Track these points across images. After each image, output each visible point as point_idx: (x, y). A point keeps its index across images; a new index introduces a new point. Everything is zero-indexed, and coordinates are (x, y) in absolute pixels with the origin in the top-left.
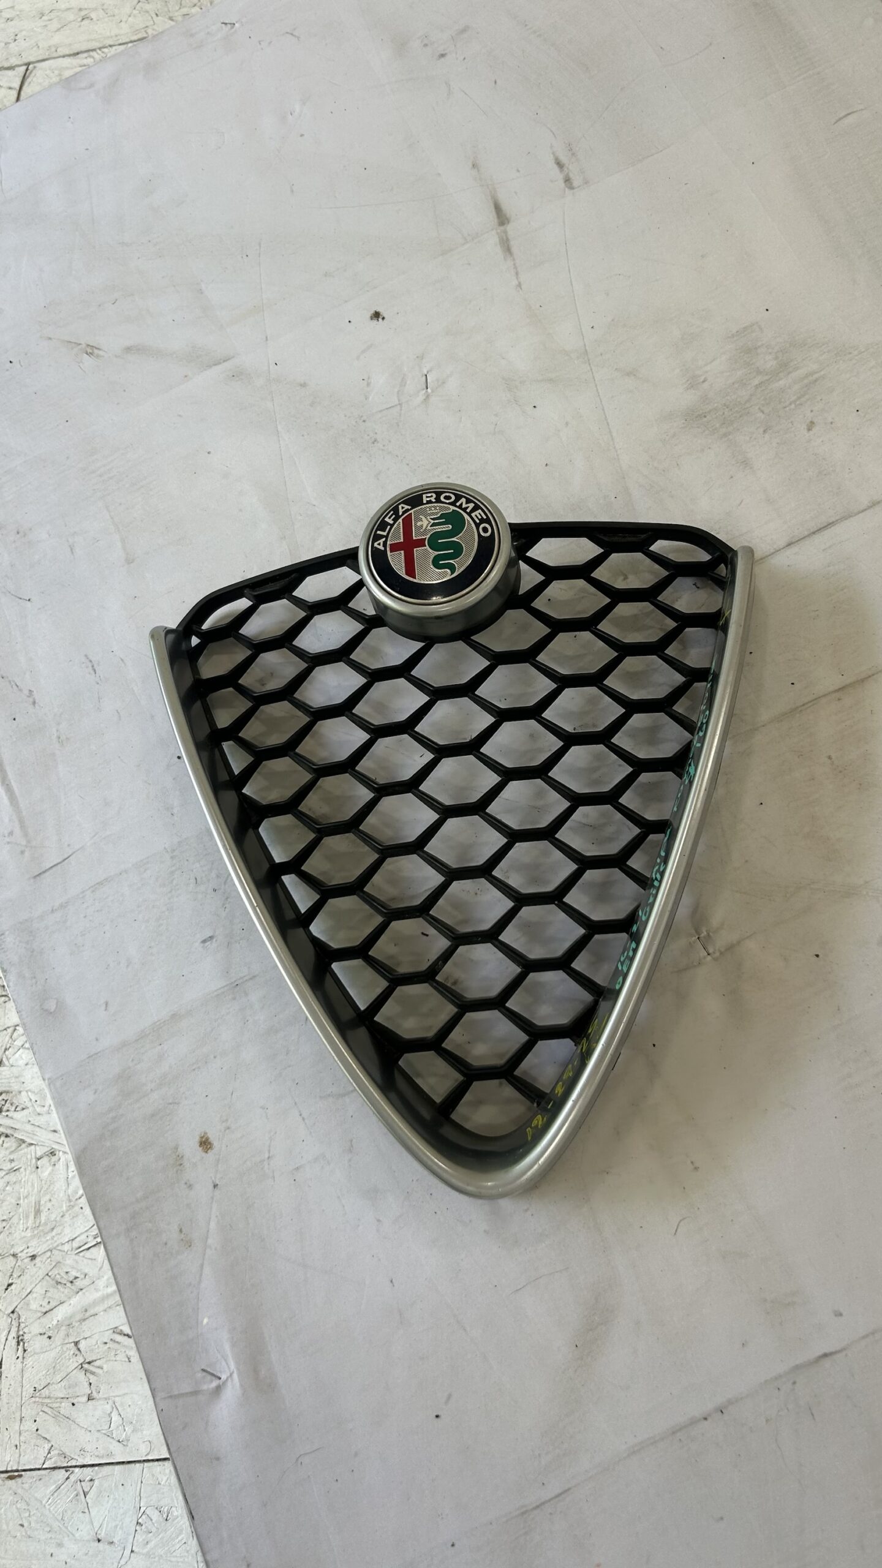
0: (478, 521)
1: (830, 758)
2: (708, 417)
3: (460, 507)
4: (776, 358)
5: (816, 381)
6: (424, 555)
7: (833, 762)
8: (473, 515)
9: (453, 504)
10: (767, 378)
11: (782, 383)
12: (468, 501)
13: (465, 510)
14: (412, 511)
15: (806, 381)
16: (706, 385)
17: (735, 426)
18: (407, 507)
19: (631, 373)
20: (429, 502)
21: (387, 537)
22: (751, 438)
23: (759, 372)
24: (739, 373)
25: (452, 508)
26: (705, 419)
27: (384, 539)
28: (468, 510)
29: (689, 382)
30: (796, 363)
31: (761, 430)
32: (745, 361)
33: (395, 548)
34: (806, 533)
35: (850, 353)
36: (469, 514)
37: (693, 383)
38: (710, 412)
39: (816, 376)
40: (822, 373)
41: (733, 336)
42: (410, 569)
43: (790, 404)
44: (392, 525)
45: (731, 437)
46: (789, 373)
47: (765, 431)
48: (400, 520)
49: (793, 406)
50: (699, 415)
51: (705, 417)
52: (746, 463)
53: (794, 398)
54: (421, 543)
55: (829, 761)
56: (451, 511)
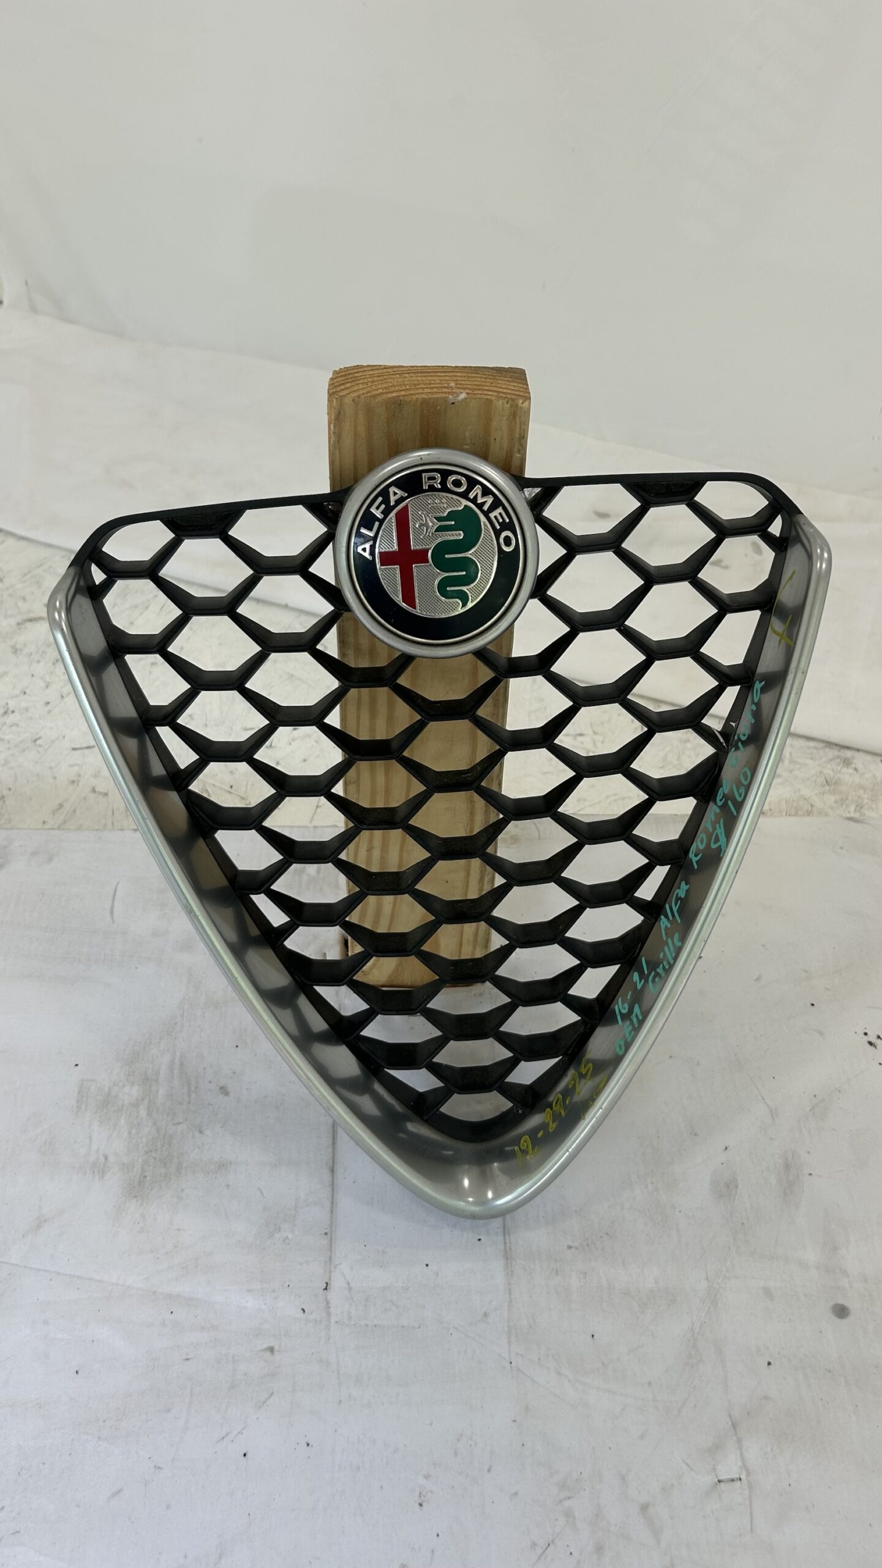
1: (570, 1247)
2: (147, 1174)
4: (133, 1084)
5: (182, 1064)
10: (146, 1101)
11: (162, 1092)
15: (176, 1072)
16: (111, 1159)
17: (175, 1155)
19: (40, 1223)
22: (199, 1147)
23: (136, 1105)
24: (122, 1122)
26: (148, 1178)
29: (96, 1171)
30: (150, 1070)
31: (197, 1134)
32: (114, 1111)
34: (330, 1150)
35: (176, 1023)
37: (100, 1169)
38: (143, 1170)
39: (177, 1061)
40: (178, 1054)
41: (79, 1108)
43: (190, 1096)
45: (185, 1165)
46: (157, 1081)
47: (201, 1132)
49: (193, 1095)
50: (140, 1183)
51: (145, 1177)
52: (222, 1166)
53: (185, 1090)
55: (573, 1250)
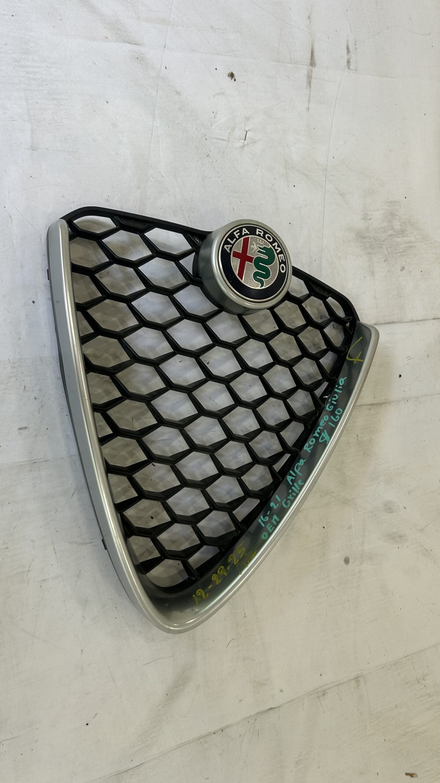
0: (281, 261)
1: (357, 436)
2: (366, 239)
3: (274, 247)
4: (401, 225)
5: (411, 247)
6: (250, 269)
7: (358, 438)
8: (279, 256)
9: (271, 243)
10: (395, 233)
11: (399, 240)
12: (278, 246)
13: (276, 250)
14: (250, 236)
15: (408, 245)
16: (370, 222)
17: (375, 251)
18: (247, 232)
19: (342, 195)
20: (259, 235)
21: (233, 245)
22: (379, 261)
23: (393, 229)
24: (385, 224)
25: (270, 246)
26: (364, 240)
27: (231, 246)
28: (278, 252)
29: (364, 216)
30: (407, 233)
31: (384, 259)
32: (389, 219)
33: (236, 255)
34: (383, 322)
35: (428, 241)
36: (278, 254)
37: (366, 217)
38: (367, 237)
39: (413, 244)
40: (415, 244)
41: (389, 202)
42: (241, 274)
43: (399, 253)
44: (237, 239)
45: (371, 256)
46: (404, 236)
47: (385, 261)
48: (242, 238)
49: (399, 255)
50: (362, 237)
51: (365, 239)
52: (372, 273)
53: (401, 251)
54: (250, 259)
55: (357, 437)
56: (269, 247)
